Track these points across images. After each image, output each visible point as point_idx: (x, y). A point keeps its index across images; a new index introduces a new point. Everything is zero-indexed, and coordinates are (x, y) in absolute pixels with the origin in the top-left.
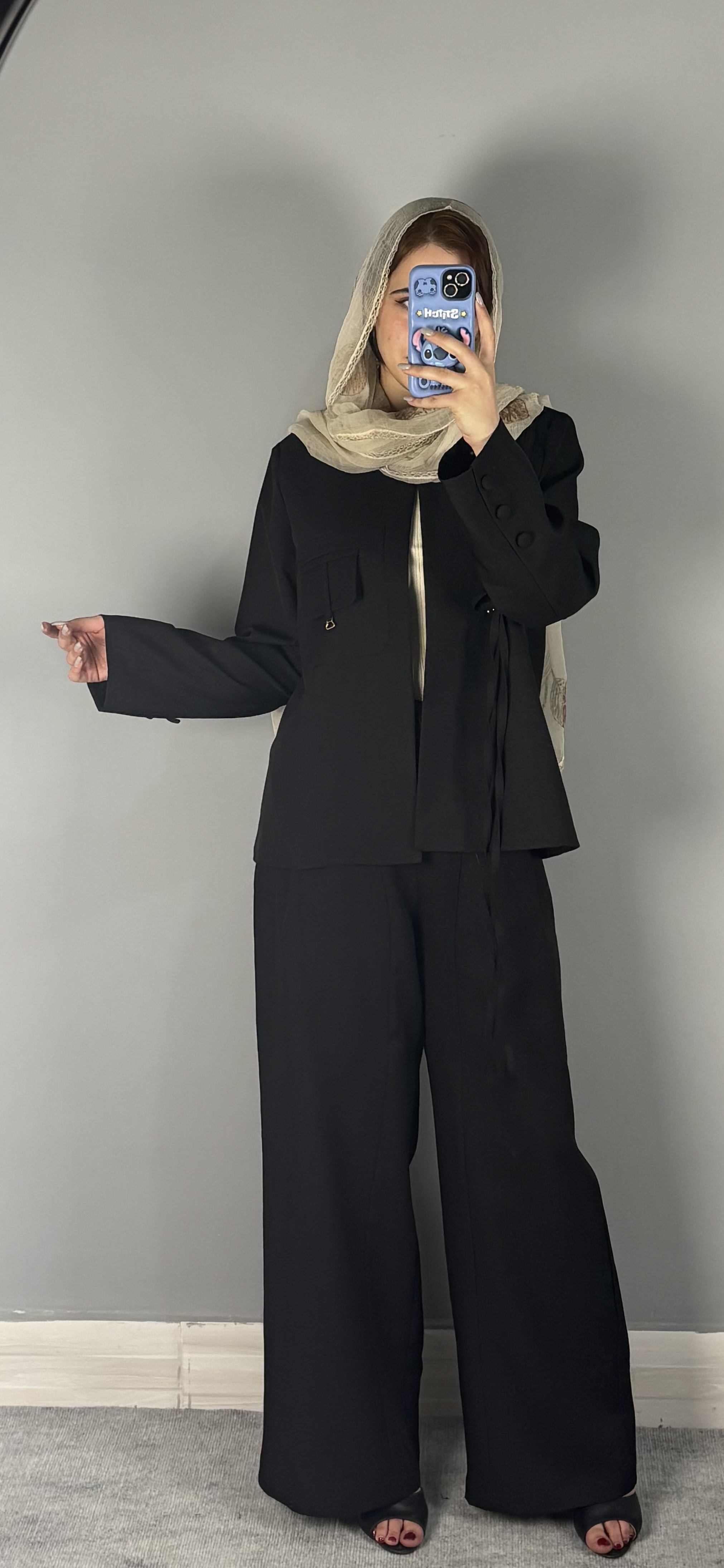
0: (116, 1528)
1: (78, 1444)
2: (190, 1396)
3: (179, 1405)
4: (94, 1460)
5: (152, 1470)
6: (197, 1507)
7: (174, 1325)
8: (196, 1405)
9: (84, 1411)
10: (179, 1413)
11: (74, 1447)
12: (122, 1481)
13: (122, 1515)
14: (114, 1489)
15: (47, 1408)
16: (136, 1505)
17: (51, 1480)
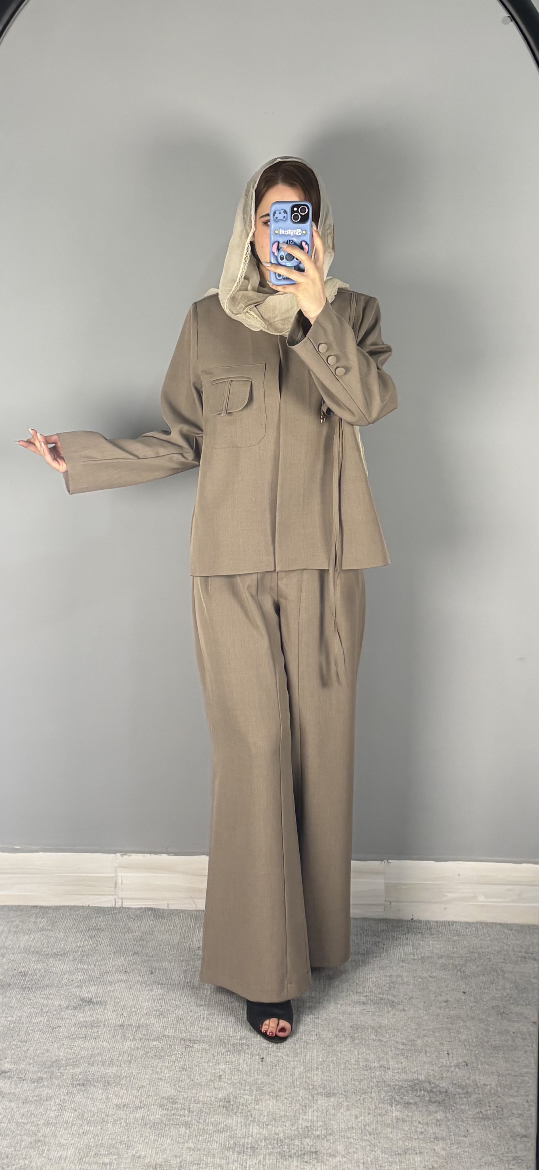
0: (76, 980)
1: (53, 928)
2: (122, 899)
3: (115, 905)
4: (63, 938)
5: (98, 944)
6: (125, 967)
7: (113, 855)
8: (127, 904)
9: (57, 908)
10: (116, 909)
11: (51, 930)
12: (80, 950)
13: (79, 972)
14: (74, 956)
15: (34, 906)
16: (88, 966)
17: (36, 950)
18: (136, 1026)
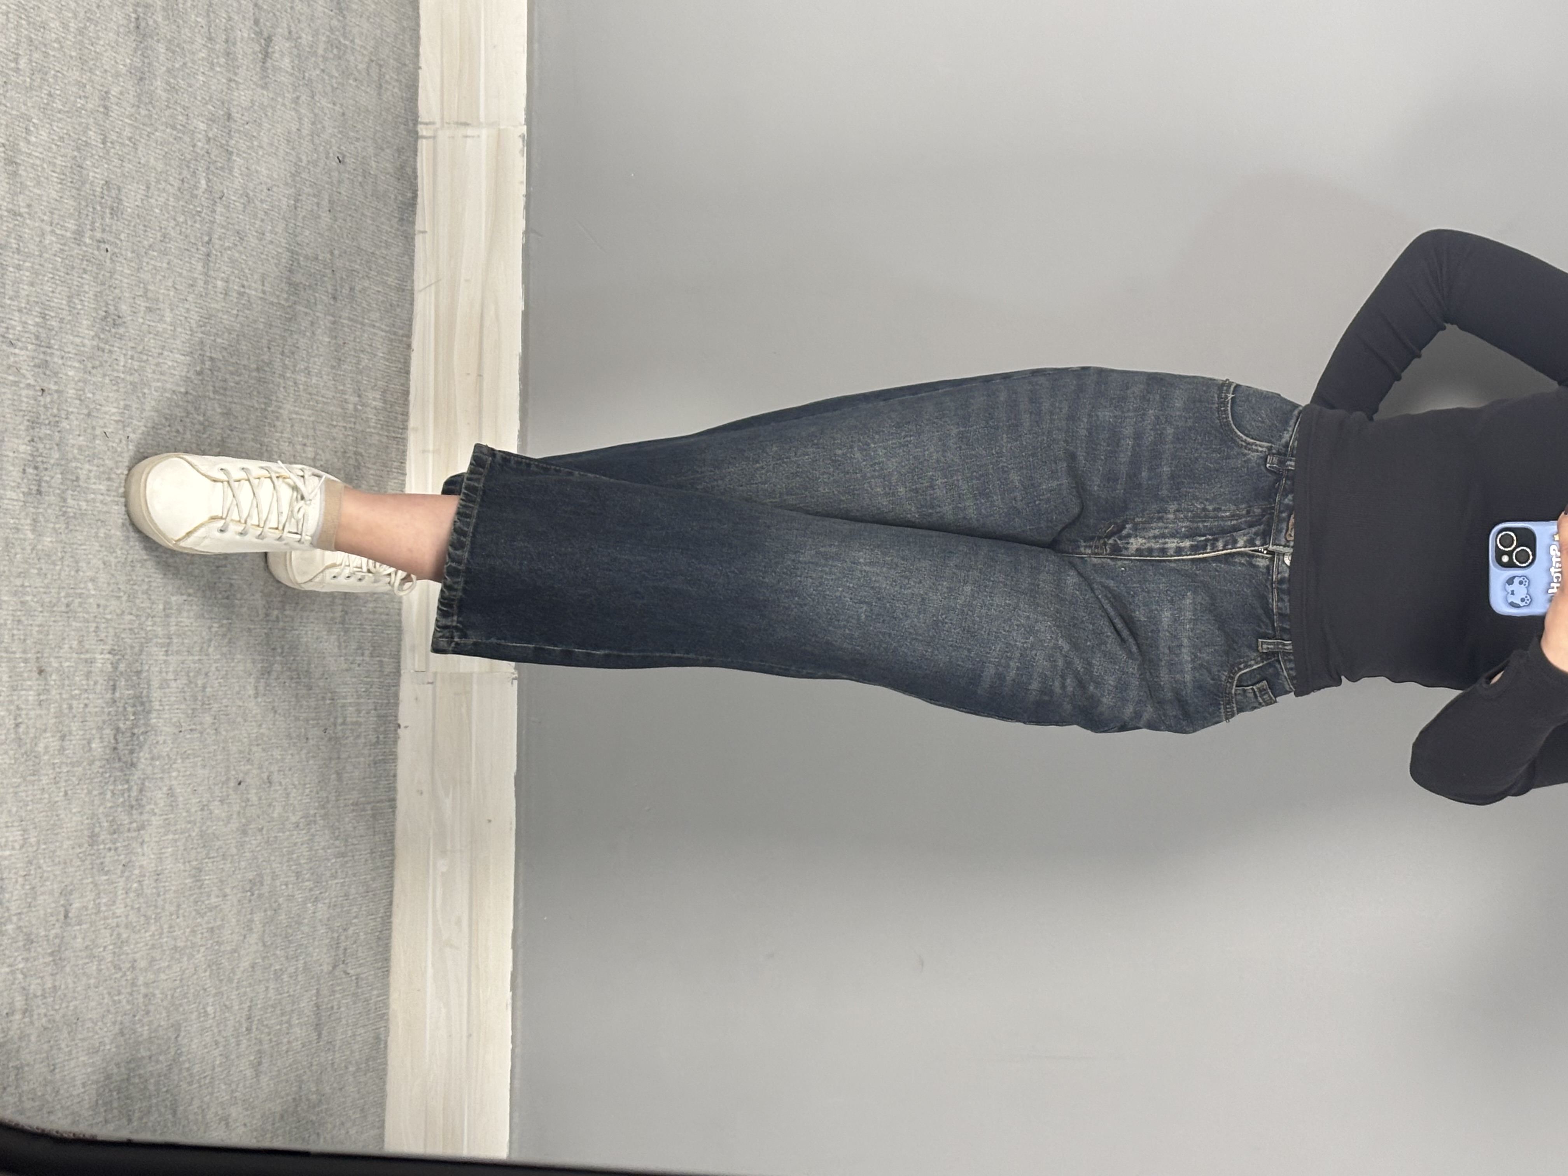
2: (434, 137)
3: (423, 123)
5: (358, 82)
6: (322, 135)
7: (522, 117)
8: (424, 146)
10: (414, 124)
13: (313, 38)
14: (338, 30)
18: (228, 145)
